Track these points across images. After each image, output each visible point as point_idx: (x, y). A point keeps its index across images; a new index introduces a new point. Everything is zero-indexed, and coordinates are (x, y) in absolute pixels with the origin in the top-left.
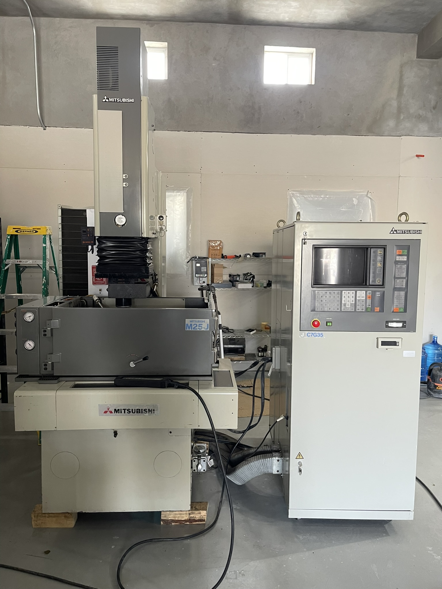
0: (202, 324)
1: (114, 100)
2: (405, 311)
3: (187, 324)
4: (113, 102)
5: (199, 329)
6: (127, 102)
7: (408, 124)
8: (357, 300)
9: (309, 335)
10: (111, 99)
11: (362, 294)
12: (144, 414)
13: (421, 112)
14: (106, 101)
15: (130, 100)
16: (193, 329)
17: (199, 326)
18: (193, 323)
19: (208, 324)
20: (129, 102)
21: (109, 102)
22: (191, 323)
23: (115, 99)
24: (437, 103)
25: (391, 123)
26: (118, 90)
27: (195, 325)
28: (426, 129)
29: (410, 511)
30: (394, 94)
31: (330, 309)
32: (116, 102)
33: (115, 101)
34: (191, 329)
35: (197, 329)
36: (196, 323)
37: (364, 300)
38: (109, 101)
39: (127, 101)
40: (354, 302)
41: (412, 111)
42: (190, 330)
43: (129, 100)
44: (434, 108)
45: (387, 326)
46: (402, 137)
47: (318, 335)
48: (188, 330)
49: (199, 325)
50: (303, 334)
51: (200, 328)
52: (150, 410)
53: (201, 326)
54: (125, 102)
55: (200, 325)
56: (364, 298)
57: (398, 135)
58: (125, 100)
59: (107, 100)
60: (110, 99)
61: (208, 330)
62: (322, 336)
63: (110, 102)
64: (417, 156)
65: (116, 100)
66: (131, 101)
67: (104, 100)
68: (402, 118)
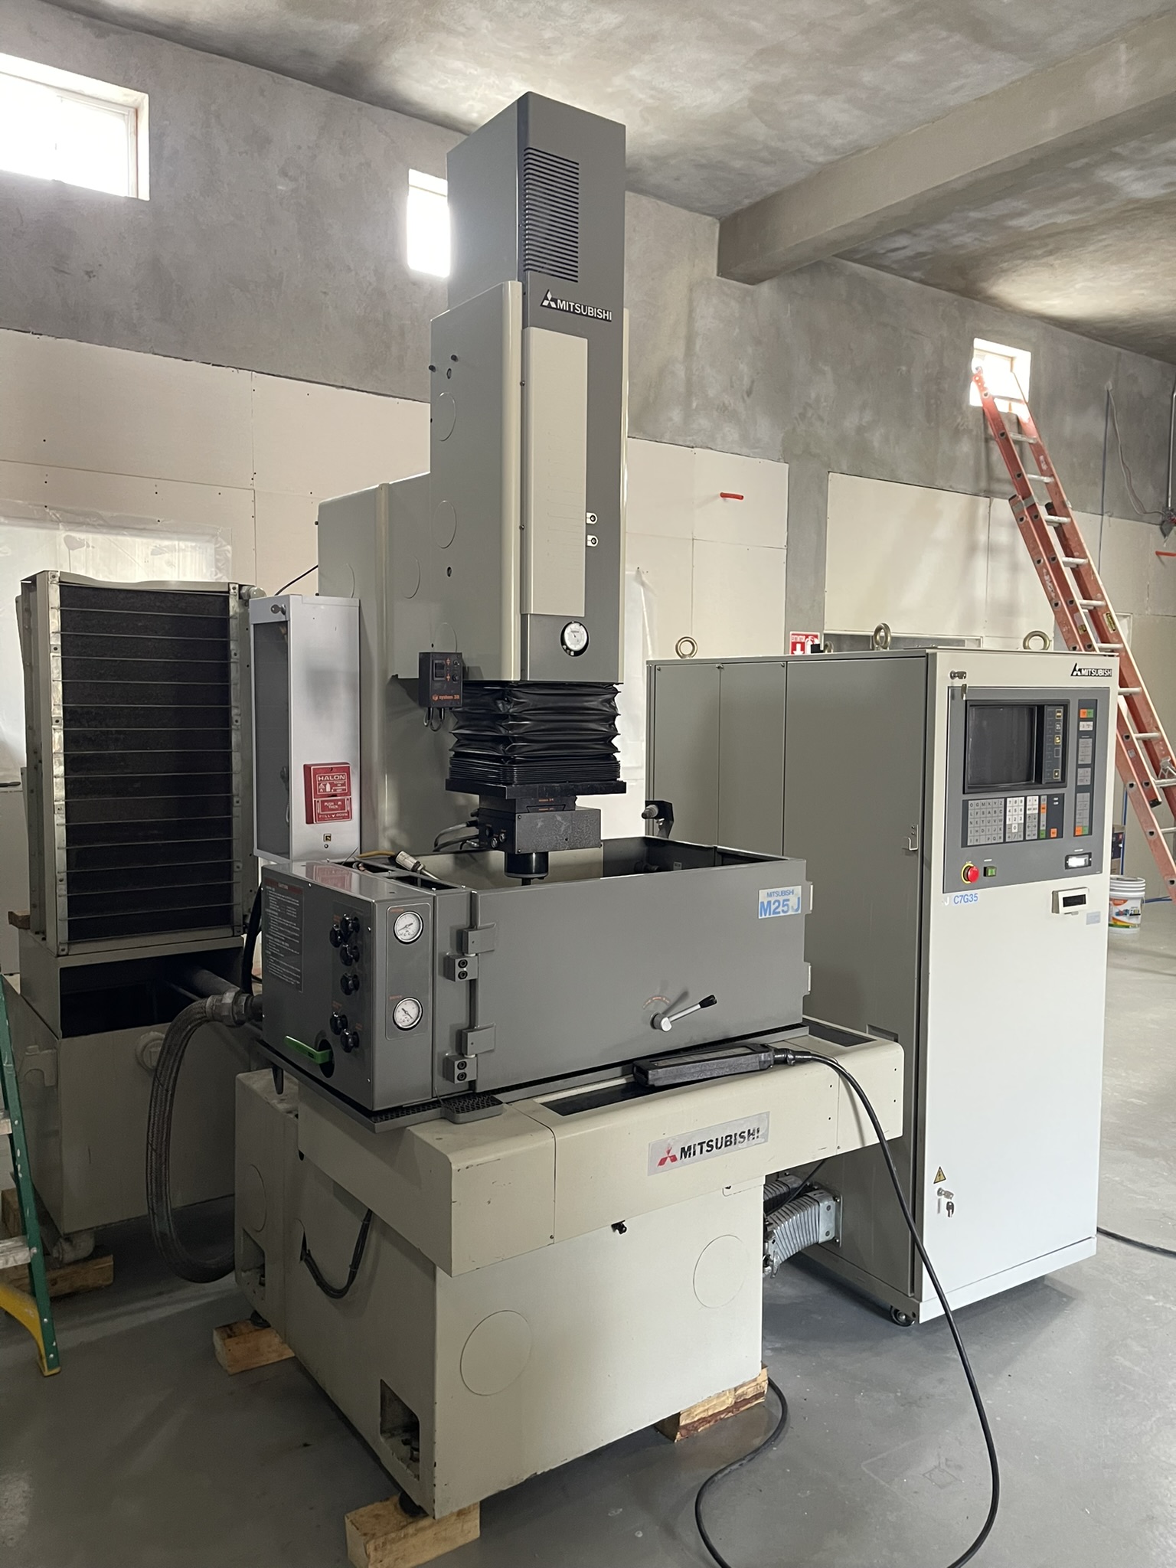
0: (788, 900)
1: (570, 305)
2: (1090, 833)
3: (763, 903)
4: (566, 311)
5: (783, 911)
6: (597, 318)
7: (703, 422)
8: (1027, 816)
9: (957, 900)
10: (562, 302)
11: (1034, 803)
12: (740, 1146)
13: (727, 399)
14: (549, 306)
15: (604, 315)
16: (774, 913)
17: (783, 906)
18: (773, 899)
19: (799, 898)
20: (602, 319)
21: (556, 309)
22: (770, 899)
23: (572, 304)
24: (753, 382)
25: (676, 415)
26: (576, 281)
27: (777, 904)
28: (736, 436)
29: (1090, 1238)
30: (679, 351)
31: (989, 839)
32: (574, 312)
33: (572, 310)
34: (770, 915)
35: (779, 913)
36: (778, 898)
37: (1037, 816)
38: (557, 306)
39: (597, 314)
40: (1022, 821)
41: (711, 393)
42: (767, 916)
43: (602, 313)
44: (749, 393)
45: (1067, 866)
46: (696, 450)
47: (970, 898)
48: (763, 917)
49: (784, 901)
50: (948, 898)
51: (785, 908)
52: (751, 1132)
53: (787, 905)
54: (593, 317)
55: (785, 903)
56: (1037, 811)
57: (688, 443)
58: (592, 311)
59: (553, 305)
60: (559, 301)
61: (799, 912)
62: (975, 899)
63: (560, 309)
64: (724, 495)
65: (574, 306)
66: (606, 317)
67: (546, 303)
68: (694, 405)
